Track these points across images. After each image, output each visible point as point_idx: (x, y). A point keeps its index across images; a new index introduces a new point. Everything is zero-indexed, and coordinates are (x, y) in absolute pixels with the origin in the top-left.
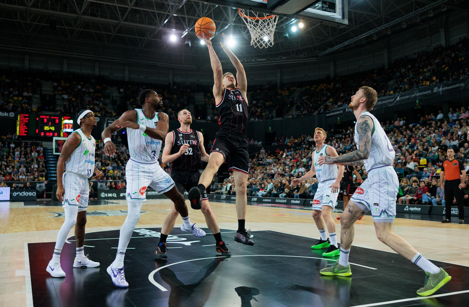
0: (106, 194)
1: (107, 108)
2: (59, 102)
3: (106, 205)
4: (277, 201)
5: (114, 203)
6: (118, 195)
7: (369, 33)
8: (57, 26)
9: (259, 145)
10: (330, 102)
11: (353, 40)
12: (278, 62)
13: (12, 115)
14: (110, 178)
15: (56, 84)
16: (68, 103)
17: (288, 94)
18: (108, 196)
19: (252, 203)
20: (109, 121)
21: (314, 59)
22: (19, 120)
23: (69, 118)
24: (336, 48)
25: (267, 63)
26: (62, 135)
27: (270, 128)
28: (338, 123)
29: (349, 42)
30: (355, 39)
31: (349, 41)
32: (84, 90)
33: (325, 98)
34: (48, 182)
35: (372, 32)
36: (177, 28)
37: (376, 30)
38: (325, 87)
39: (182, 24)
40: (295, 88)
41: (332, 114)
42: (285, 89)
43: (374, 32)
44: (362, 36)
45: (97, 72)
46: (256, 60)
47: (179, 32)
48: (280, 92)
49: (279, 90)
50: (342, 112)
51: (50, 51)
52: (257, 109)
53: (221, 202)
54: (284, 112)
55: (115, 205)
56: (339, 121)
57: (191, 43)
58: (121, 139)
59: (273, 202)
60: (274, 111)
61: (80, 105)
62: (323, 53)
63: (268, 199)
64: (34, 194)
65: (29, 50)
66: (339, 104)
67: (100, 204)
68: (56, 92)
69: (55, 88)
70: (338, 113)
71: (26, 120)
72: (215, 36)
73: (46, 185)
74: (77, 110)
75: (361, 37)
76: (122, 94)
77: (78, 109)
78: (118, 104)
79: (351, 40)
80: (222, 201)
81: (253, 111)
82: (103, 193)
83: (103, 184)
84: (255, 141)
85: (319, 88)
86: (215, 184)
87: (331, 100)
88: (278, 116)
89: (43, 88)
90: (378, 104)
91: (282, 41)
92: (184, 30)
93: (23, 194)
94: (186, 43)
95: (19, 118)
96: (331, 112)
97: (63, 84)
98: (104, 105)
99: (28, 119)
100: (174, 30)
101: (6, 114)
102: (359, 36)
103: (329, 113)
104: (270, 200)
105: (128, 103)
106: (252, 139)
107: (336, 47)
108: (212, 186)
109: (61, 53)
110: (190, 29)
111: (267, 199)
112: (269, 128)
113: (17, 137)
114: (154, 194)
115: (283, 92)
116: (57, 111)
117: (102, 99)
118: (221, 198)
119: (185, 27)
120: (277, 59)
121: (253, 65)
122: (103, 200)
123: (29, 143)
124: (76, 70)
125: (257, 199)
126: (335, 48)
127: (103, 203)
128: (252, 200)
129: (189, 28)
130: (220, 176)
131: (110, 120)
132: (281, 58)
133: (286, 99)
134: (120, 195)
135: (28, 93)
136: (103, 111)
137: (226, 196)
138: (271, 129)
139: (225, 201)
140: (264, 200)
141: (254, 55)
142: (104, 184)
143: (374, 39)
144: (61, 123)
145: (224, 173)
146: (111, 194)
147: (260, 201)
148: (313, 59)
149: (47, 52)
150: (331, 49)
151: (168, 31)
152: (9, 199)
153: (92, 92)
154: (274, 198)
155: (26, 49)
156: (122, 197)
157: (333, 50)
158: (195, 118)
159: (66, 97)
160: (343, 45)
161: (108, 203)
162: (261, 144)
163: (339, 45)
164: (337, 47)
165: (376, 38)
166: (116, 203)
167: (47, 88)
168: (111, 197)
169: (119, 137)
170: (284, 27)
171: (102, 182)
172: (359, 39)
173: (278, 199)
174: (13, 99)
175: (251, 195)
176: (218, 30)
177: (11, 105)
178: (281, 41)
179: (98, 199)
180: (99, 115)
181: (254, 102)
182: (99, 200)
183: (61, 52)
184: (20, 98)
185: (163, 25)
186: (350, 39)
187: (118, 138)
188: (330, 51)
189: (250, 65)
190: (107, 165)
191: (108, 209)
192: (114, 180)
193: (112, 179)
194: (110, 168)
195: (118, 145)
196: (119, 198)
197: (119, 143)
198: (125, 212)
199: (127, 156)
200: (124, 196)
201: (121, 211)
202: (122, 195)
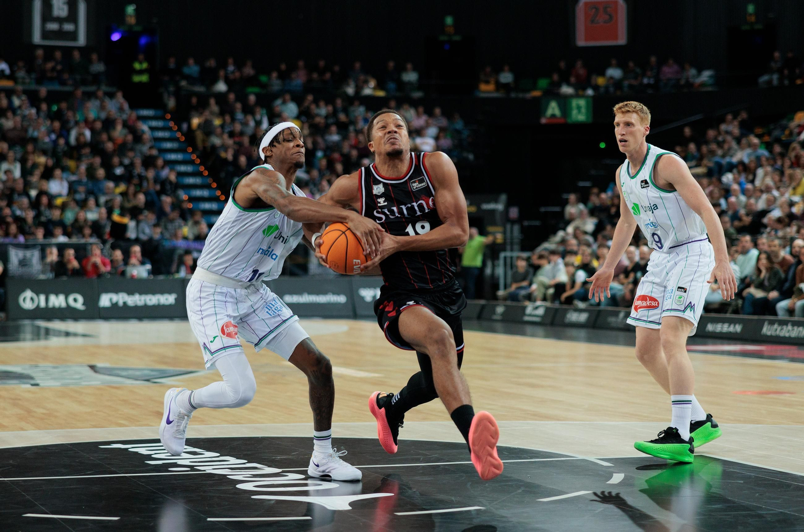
0: (42, 298)
3: (42, 343)
4: (767, 330)
5: (75, 335)
6: (91, 301)
14: (58, 231)
18: (51, 305)
27: (751, 8)
53: (523, 333)
55: (79, 341)
59: (751, 336)
63: (731, 322)
67: (17, 340)
80: (529, 329)
82: (28, 294)
83: (28, 253)
84: (683, 68)
86: (502, 255)
104: (738, 328)
108: (494, 267)
111: (723, 321)
112: (745, 9)
118: (526, 318)
122: (27, 322)
127: (28, 336)
130: (526, 223)
134: (98, 299)
137: (547, 310)
138: (757, 13)
139: (540, 330)
140: (711, 327)
142: (34, 256)
145: (543, 209)
146: (62, 298)
154: (755, 317)
156: (105, 309)
161: (48, 332)
162: (711, 82)
166: (84, 336)
168: (60, 309)
169: (94, 57)
171: (26, 247)
173: (772, 323)
179: (7, 318)
182: (11, 324)
187: (90, 62)
190: (48, 175)
191: (45, 358)
192: (75, 240)
193: (66, 233)
194: (57, 187)
195: (92, 88)
196: (93, 313)
197: (96, 79)
198: (108, 372)
199: (130, 138)
200: (115, 305)
201: (92, 367)
202: (105, 300)
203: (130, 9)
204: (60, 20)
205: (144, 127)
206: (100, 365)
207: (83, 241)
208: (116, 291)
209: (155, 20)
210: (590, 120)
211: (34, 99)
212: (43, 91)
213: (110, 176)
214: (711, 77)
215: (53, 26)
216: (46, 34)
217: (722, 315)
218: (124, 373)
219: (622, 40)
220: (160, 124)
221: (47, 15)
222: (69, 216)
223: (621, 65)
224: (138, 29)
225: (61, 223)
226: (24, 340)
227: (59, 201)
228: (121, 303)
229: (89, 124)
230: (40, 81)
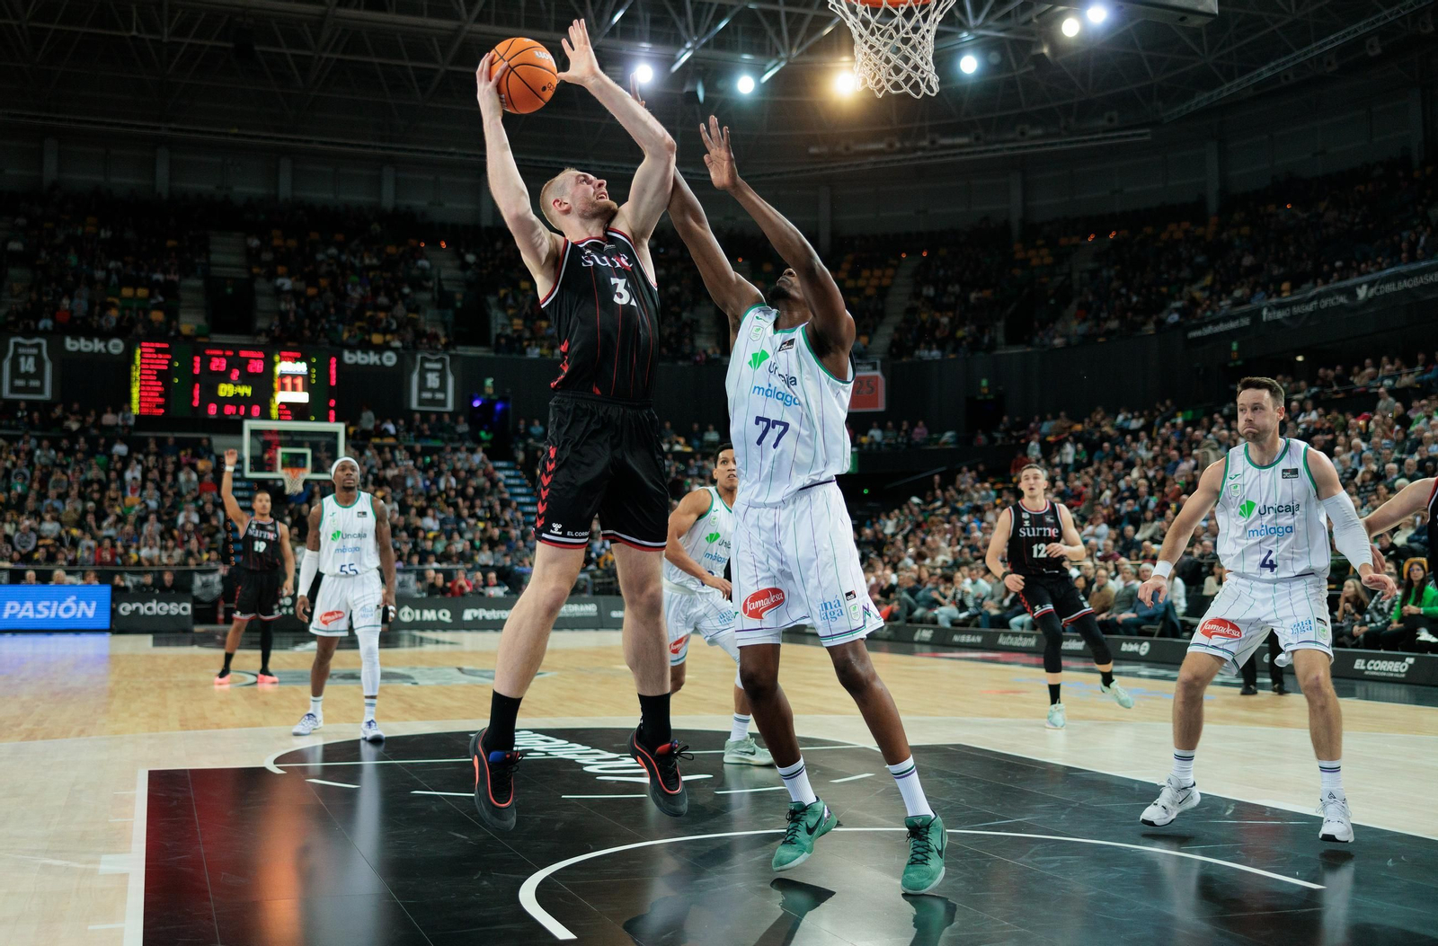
0: (418, 612)
1: (422, 318)
2: (263, 303)
3: (417, 649)
4: (1002, 641)
5: (444, 643)
6: (457, 615)
7: (1349, 33)
8: (257, 48)
9: (945, 443)
10: (1203, 289)
11: (1288, 62)
12: (1013, 149)
13: (116, 346)
14: (432, 558)
15: (255, 242)
16: (293, 305)
17: (1048, 260)
18: (424, 618)
19: (917, 647)
20: (428, 365)
21: (1145, 134)
22: (138, 362)
23: (298, 355)
24: (1227, 89)
25: (974, 153)
26: (274, 412)
27: (984, 382)
28: (1231, 365)
29: (1273, 69)
30: (1299, 57)
31: (1273, 64)
32: (344, 258)
33: (1185, 273)
34: (230, 571)
35: (1361, 27)
36: (654, 38)
37: (1378, 20)
38: (1186, 232)
39: (674, 25)
40: (1075, 240)
41: (1209, 330)
42: (1040, 242)
43: (1368, 29)
44: (1325, 44)
45: (388, 200)
46: (933, 142)
47: (664, 50)
48: (1019, 256)
49: (1018, 247)
50: (1246, 322)
51: (235, 131)
52: (938, 315)
54: (1036, 324)
55: (447, 647)
56: (1235, 356)
57: (706, 90)
58: (470, 425)
59: (989, 645)
60: (1001, 324)
61: (332, 310)
62: (1177, 109)
63: (973, 634)
64: (184, 609)
65: (170, 129)
66: (1238, 293)
67: (396, 646)
68: (256, 270)
69: (252, 256)
70: (1232, 325)
71: (162, 363)
72: (788, 63)
73: (224, 579)
74: (323, 329)
75: (1321, 47)
76: (469, 273)
77: (327, 326)
78: (459, 305)
79: (1284, 59)
81: (923, 323)
82: (406, 610)
83: (406, 577)
85: (1164, 236)
87: (1208, 280)
88: (1012, 340)
89: (214, 258)
90: (1381, 292)
91: (1029, 73)
92: (679, 43)
93: (150, 609)
94: (687, 88)
95: (138, 357)
96: (1206, 325)
97: (277, 242)
98: (409, 310)
99: (169, 357)
100: (645, 45)
101: (97, 346)
102: (1314, 45)
103: (1198, 327)
104: (979, 639)
105: (492, 300)
106: (921, 423)
107: (1227, 86)
109: (271, 138)
110: (699, 40)
111: (967, 633)
112: (980, 382)
113: (132, 422)
114: (578, 615)
115: (1032, 253)
116: (259, 332)
117: (406, 290)
119: (684, 33)
120: (1010, 136)
121: (924, 162)
122: (405, 632)
123: (171, 441)
124: (321, 194)
125: (933, 635)
126: (1222, 91)
127: (406, 643)
128: (916, 638)
129: (696, 39)
131: (430, 361)
132: (1023, 134)
133: (1044, 280)
134: (462, 613)
135: (165, 272)
136: (409, 329)
138: (989, 387)
140: (956, 638)
141: (927, 124)
142: (411, 578)
143: (1371, 54)
144: (272, 373)
146: (433, 612)
147: (942, 642)
148: (1141, 135)
149: (226, 134)
150: (1207, 95)
151: (624, 52)
152: (106, 625)
153: (371, 268)
154: (992, 630)
155: (159, 128)
156: (467, 621)
157: (1215, 99)
158: (718, 351)
159: (287, 284)
160: (1252, 78)
161: (422, 640)
162: (952, 440)
163: (1237, 81)
164: (1229, 89)
165: (1378, 51)
166: (451, 643)
167: (226, 255)
168: (432, 622)
169: (461, 419)
170: (1035, 21)
171: (405, 571)
172: (1310, 55)
173: (1006, 635)
174: (118, 295)
175: (910, 621)
176: (798, 41)
177: (114, 313)
178: (1022, 71)
180: (397, 344)
181: (929, 291)
182: (392, 633)
183: (272, 134)
184: (142, 292)
185: (607, 30)
186: (1280, 57)
187: (457, 422)
188: (1205, 103)
189: (911, 160)
190: (422, 513)
191: (421, 661)
192: (444, 566)
193: (439, 561)
194: (430, 523)
195: (456, 445)
196: (458, 625)
197: (462, 438)
198: (472, 673)
199: (488, 484)
200: (476, 619)
201: (460, 669)
202: (468, 615)
203: (489, 382)
204: (433, 390)
205: (501, 475)
206: (466, 667)
207: (451, 567)
208: (477, 608)
209: (508, 390)
210: (856, 471)
211: (413, 455)
212: (418, 447)
213: (473, 515)
214: (951, 437)
215: (427, 395)
216: (421, 402)
217: (964, 629)
218: (486, 674)
219: (881, 407)
220: (512, 473)
221: (423, 386)
222: (440, 547)
223: (882, 427)
224: (494, 397)
225: (433, 552)
226: (403, 646)
227: (431, 535)
228: (480, 617)
229: (455, 473)
230: (417, 439)
